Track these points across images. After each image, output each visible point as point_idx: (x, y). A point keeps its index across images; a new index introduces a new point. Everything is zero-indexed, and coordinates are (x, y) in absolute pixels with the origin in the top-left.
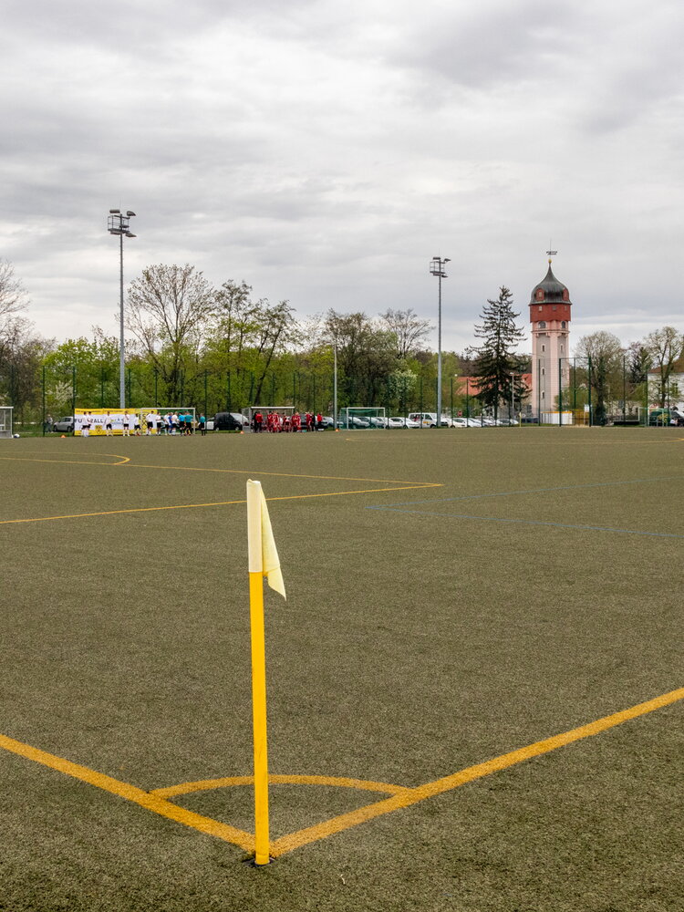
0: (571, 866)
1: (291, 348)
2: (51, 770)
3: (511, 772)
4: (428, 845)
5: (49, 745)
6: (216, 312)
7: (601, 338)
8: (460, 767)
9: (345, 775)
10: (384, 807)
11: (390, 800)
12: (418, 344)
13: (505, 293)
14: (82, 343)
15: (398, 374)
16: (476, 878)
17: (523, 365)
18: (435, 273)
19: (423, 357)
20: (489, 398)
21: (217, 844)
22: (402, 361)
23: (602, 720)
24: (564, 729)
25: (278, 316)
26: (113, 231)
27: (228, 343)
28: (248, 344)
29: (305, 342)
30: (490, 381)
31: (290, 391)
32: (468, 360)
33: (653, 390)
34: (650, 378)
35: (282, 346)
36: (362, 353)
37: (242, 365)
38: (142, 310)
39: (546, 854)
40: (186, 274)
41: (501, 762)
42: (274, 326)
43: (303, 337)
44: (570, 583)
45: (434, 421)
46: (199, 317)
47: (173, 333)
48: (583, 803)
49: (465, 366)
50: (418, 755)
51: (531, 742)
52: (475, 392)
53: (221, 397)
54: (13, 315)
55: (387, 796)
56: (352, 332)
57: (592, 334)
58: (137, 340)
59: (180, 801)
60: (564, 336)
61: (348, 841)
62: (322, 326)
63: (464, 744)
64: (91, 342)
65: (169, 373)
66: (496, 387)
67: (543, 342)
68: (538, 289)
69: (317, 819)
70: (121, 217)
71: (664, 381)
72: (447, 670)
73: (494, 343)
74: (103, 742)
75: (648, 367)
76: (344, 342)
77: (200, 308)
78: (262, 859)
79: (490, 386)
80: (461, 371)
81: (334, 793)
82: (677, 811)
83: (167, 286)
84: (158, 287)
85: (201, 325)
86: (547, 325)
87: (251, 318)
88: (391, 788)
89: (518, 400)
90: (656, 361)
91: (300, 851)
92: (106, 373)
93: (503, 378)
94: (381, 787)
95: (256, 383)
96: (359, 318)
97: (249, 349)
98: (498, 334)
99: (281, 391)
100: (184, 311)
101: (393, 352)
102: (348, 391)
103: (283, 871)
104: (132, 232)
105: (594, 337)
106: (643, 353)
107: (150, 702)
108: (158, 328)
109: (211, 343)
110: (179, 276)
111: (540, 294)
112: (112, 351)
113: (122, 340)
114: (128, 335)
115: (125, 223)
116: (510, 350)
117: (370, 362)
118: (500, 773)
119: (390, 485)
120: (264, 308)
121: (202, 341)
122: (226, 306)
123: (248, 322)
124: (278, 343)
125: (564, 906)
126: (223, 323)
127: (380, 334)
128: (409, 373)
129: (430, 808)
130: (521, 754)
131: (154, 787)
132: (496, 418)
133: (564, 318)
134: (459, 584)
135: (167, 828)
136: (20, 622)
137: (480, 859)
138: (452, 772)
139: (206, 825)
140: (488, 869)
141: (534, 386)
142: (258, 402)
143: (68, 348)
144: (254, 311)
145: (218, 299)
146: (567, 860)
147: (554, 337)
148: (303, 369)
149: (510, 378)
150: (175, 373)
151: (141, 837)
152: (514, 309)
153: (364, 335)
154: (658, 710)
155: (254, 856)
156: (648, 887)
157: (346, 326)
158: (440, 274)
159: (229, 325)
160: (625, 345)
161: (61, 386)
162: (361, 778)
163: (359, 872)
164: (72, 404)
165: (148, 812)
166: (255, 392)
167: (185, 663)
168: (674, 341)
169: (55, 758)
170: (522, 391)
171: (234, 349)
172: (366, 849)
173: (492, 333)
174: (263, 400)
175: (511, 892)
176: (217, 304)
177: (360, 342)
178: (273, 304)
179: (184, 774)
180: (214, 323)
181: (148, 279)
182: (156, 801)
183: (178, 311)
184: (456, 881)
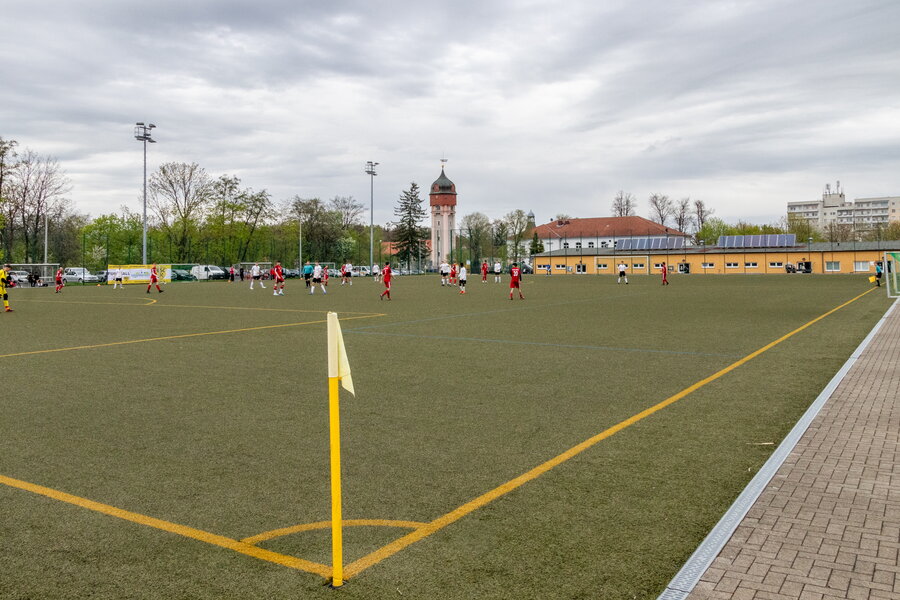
0: (548, 568)
1: (268, 221)
2: (160, 531)
3: (490, 506)
4: (450, 561)
5: (153, 512)
6: (214, 197)
7: (477, 216)
8: (456, 506)
9: (378, 517)
10: (412, 538)
11: (415, 533)
12: (357, 220)
13: (414, 186)
14: (113, 217)
15: (343, 240)
16: (490, 582)
17: (426, 234)
18: (369, 172)
19: (359, 228)
20: (404, 256)
21: (302, 575)
22: (346, 232)
23: (538, 468)
24: (515, 476)
25: (259, 201)
26: (139, 138)
27: (222, 218)
28: (237, 219)
29: (279, 218)
30: (405, 245)
31: (269, 251)
32: (388, 230)
33: (510, 251)
34: (509, 242)
35: (262, 221)
36: (318, 225)
37: (233, 233)
38: (159, 194)
39: (530, 562)
40: (192, 170)
41: (481, 501)
42: (256, 206)
43: (277, 215)
44: (490, 378)
45: (368, 272)
46: (202, 200)
47: (182, 211)
48: (544, 524)
49: (386, 235)
50: (425, 500)
51: (497, 486)
52: (394, 252)
53: (217, 256)
54: (61, 196)
55: (411, 530)
56: (310, 211)
57: (471, 214)
58: (155, 215)
59: (264, 545)
60: (452, 215)
61: (394, 563)
62: (291, 208)
63: (453, 490)
64: (120, 217)
65: (179, 240)
66: (408, 248)
67: (438, 218)
68: (435, 184)
69: (369, 550)
70: (145, 128)
71: (517, 245)
72: (427, 439)
73: (407, 219)
74: (194, 507)
75: (506, 235)
76: (304, 218)
77: (203, 195)
78: (337, 582)
79: (405, 248)
80: (384, 238)
81: (375, 530)
82: (603, 524)
83: (179, 178)
84: (171, 179)
85: (203, 206)
86: (441, 208)
87: (240, 201)
88: (413, 524)
89: (423, 257)
90: (511, 231)
91: (363, 574)
92: (132, 240)
93: (413, 242)
94: (406, 524)
95: (243, 246)
96: (316, 202)
97: (238, 222)
98: (410, 213)
99: (261, 252)
100: (190, 196)
101: (339, 225)
102: (308, 252)
103: (357, 590)
104: (153, 139)
105: (472, 216)
106: (503, 227)
107: (222, 475)
108: (172, 207)
109: (210, 219)
110: (187, 171)
111: (437, 188)
112: (135, 224)
113: (145, 215)
114: (149, 212)
115: (148, 132)
116: (417, 224)
117: (324, 232)
118: (483, 508)
119: (350, 315)
120: (249, 194)
121: (204, 217)
122: (221, 193)
123: (238, 204)
124: (259, 218)
125: (553, 595)
126: (220, 204)
127: (331, 213)
128: (351, 240)
129: (444, 535)
130: (494, 494)
131: (243, 537)
132: (409, 269)
133: (453, 204)
134: (417, 381)
135: (263, 567)
136: (103, 422)
137: (488, 568)
138: (451, 510)
139: (288, 561)
140: (495, 574)
141: (433, 247)
142: (243, 260)
143: (101, 221)
144: (242, 196)
145: (215, 187)
146: (545, 564)
147: (446, 216)
148: (276, 237)
149: (418, 242)
150: (183, 241)
151: (244, 575)
152: (420, 197)
153: (319, 213)
154: (571, 458)
155: (331, 579)
156: (602, 577)
157: (307, 207)
158: (372, 173)
159: (223, 206)
160: (491, 221)
161: (96, 248)
162: (391, 518)
163: (409, 586)
164: (106, 262)
165: (243, 555)
166: (242, 252)
167: (240, 446)
168: (522, 219)
169: (160, 521)
170: (425, 251)
171: (227, 222)
172: (408, 568)
173: (405, 213)
174: (248, 257)
175: (516, 589)
176: (215, 191)
177: (317, 219)
178: (255, 191)
179: (262, 526)
180: (213, 205)
181: (164, 172)
182: (245, 547)
183: (186, 195)
184: (476, 585)
